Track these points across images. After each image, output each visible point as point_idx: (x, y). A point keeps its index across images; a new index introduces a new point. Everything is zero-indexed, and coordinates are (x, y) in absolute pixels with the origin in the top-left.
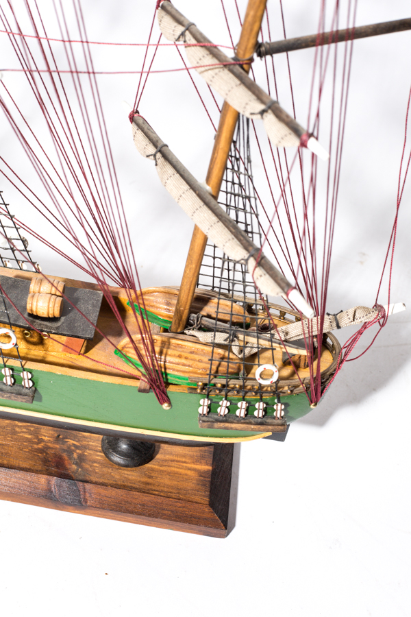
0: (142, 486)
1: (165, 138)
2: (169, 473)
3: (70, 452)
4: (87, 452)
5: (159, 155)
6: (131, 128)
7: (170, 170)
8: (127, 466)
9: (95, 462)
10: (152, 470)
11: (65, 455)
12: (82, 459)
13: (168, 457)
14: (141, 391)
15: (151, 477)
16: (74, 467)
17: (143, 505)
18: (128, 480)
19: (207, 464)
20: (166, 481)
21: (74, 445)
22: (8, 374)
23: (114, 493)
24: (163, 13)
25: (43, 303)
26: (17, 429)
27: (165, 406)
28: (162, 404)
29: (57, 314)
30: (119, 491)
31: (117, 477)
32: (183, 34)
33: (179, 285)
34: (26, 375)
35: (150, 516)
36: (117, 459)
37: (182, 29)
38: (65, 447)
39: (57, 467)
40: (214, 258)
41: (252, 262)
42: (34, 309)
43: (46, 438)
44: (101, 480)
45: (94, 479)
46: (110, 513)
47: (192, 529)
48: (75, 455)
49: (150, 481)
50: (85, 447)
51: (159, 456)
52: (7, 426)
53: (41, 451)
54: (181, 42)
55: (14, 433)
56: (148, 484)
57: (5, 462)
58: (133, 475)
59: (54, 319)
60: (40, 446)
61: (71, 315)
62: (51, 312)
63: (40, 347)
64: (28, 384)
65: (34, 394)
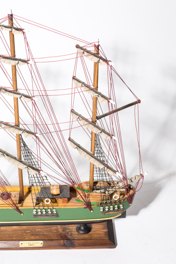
0: (89, 238)
1: (78, 143)
2: (96, 234)
3: (68, 233)
4: (72, 232)
5: (78, 147)
6: (69, 142)
7: (82, 150)
8: (84, 234)
9: (75, 234)
10: (91, 234)
11: (67, 234)
12: (71, 234)
13: (95, 230)
14: (85, 208)
15: (91, 235)
16: (70, 237)
17: (91, 243)
18: (85, 237)
19: (106, 230)
20: (96, 236)
21: (68, 231)
22: (49, 211)
23: (82, 241)
24: (73, 113)
25: (55, 191)
26: (52, 230)
27: (92, 211)
28: (91, 211)
29: (59, 193)
30: (83, 240)
31: (82, 237)
32: (79, 118)
33: (89, 180)
34: (54, 210)
35: (93, 245)
36: (81, 232)
37: (78, 116)
38: (66, 232)
39: (65, 237)
40: (97, 171)
41: (106, 168)
42: (53, 193)
43: (60, 231)
44: (78, 239)
45: (76, 239)
46: (82, 247)
47: (105, 247)
48: (69, 234)
49: (91, 236)
50: (72, 231)
51: (92, 230)
52: (49, 230)
53: (60, 234)
54: (79, 120)
55: (51, 231)
56: (91, 237)
57: (51, 239)
58: (86, 236)
59: (59, 195)
60: (59, 233)
61: (63, 193)
62: (58, 193)
63: (56, 203)
64: (55, 212)
65: (57, 215)
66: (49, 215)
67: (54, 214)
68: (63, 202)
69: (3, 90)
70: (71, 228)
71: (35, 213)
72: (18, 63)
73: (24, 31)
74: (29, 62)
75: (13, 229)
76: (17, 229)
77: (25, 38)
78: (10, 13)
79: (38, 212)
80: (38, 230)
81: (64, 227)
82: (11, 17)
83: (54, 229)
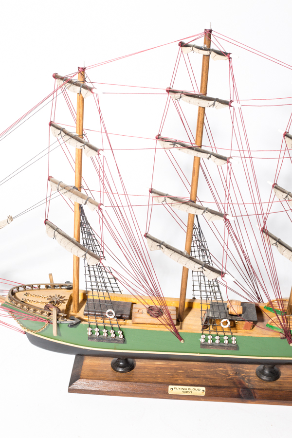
0: (278, 388)
1: (278, 237)
2: (288, 382)
3: (244, 379)
4: (251, 378)
5: (278, 243)
7: (284, 248)
8: (270, 381)
9: (255, 381)
10: (281, 382)
11: (242, 380)
12: (249, 381)
13: (285, 376)
14: (282, 338)
15: (281, 384)
16: (247, 384)
17: (281, 396)
18: (271, 386)
20: (288, 385)
21: (244, 376)
22: (226, 339)
23: (267, 392)
25: (236, 310)
26: (218, 372)
28: (290, 344)
29: (241, 312)
30: (269, 391)
31: (267, 386)
32: (287, 196)
33: (289, 297)
34: (234, 338)
35: (284, 400)
36: (265, 378)
37: (286, 195)
38: (240, 377)
39: (240, 384)
42: (232, 312)
43: (231, 374)
44: (260, 388)
45: (257, 387)
46: (267, 401)
48: (246, 379)
49: (281, 386)
50: (249, 376)
51: (281, 376)
52: (213, 371)
53: (231, 379)
54: (287, 199)
55: (217, 374)
56: (280, 387)
57: (217, 385)
58: (272, 385)
59: (240, 315)
60: (230, 377)
61: (245, 313)
62: (239, 312)
63: (234, 328)
64: (234, 342)
65: (236, 347)
66: (224, 345)
67: (233, 345)
68: (246, 328)
69: (179, 146)
70: (248, 371)
71: (202, 340)
72: (214, 105)
73: (231, 56)
74: (232, 104)
75: (156, 366)
76: (163, 366)
77: (231, 67)
78: (208, 28)
79: (208, 339)
80: (196, 370)
81: (237, 369)
82: (209, 33)
83: (221, 371)
